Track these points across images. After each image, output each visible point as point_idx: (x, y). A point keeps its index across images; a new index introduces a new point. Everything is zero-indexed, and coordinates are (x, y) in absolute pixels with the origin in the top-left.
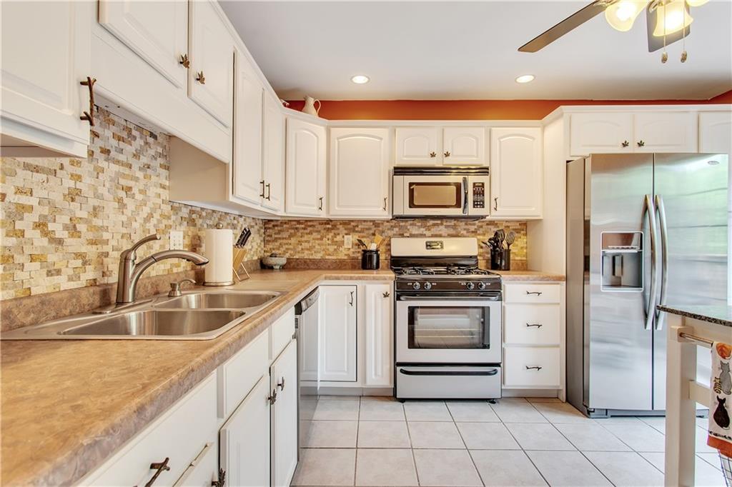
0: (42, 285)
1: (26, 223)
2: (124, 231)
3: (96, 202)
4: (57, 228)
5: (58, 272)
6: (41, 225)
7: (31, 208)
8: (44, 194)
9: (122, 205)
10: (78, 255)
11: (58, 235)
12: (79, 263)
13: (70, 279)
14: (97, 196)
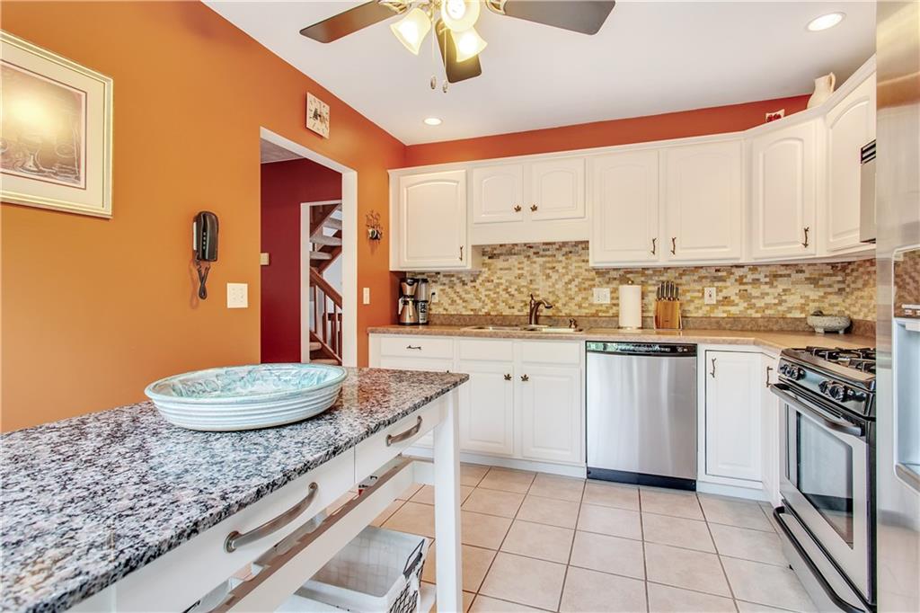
0: (507, 312)
1: (500, 290)
2: (551, 290)
3: (532, 278)
4: (512, 290)
5: (513, 308)
6: (506, 290)
7: (502, 284)
8: (507, 278)
9: (548, 277)
10: (522, 301)
11: (512, 293)
12: (522, 304)
13: (519, 311)
14: (532, 275)
